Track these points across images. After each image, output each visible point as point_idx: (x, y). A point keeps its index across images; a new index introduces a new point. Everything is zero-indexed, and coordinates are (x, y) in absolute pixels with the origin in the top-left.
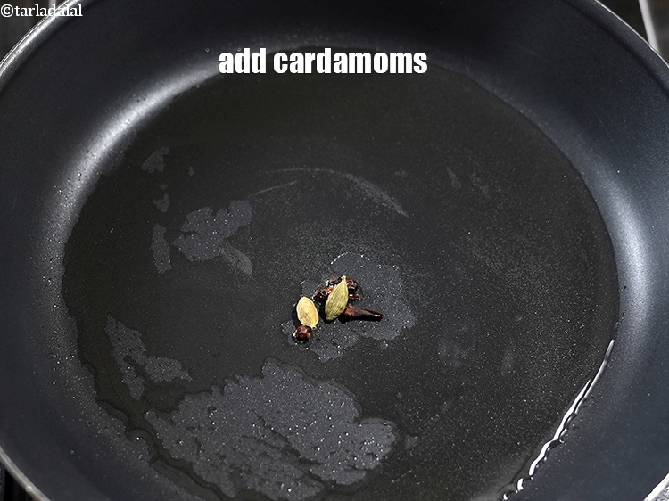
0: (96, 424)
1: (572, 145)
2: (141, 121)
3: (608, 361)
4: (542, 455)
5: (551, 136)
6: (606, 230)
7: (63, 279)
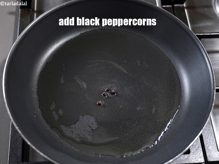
0: (46, 127)
1: (169, 54)
2: (58, 48)
3: (179, 110)
5: (164, 52)
6: (178, 76)
7: (37, 89)
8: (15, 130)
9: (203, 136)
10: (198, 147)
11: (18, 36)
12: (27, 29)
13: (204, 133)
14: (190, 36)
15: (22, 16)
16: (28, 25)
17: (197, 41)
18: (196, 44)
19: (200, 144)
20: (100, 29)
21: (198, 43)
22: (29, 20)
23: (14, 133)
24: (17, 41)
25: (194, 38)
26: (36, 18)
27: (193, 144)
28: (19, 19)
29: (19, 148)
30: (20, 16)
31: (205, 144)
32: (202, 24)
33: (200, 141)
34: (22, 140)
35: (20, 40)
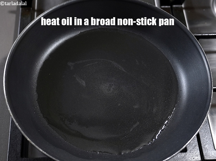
1: (167, 54)
2: (57, 46)
4: (159, 133)
5: (162, 52)
8: (15, 126)
9: (200, 135)
10: (195, 146)
11: (18, 34)
12: (28, 27)
13: (200, 132)
14: (188, 36)
15: (23, 15)
16: (28, 24)
17: (195, 42)
18: (194, 44)
19: (196, 143)
20: (99, 29)
21: (196, 43)
22: (29, 18)
23: (14, 129)
24: (18, 40)
25: (193, 39)
26: (36, 17)
27: (190, 142)
28: (20, 17)
29: (18, 144)
30: (20, 14)
31: (202, 142)
32: (200, 25)
33: (196, 140)
34: (22, 136)
35: (20, 38)
